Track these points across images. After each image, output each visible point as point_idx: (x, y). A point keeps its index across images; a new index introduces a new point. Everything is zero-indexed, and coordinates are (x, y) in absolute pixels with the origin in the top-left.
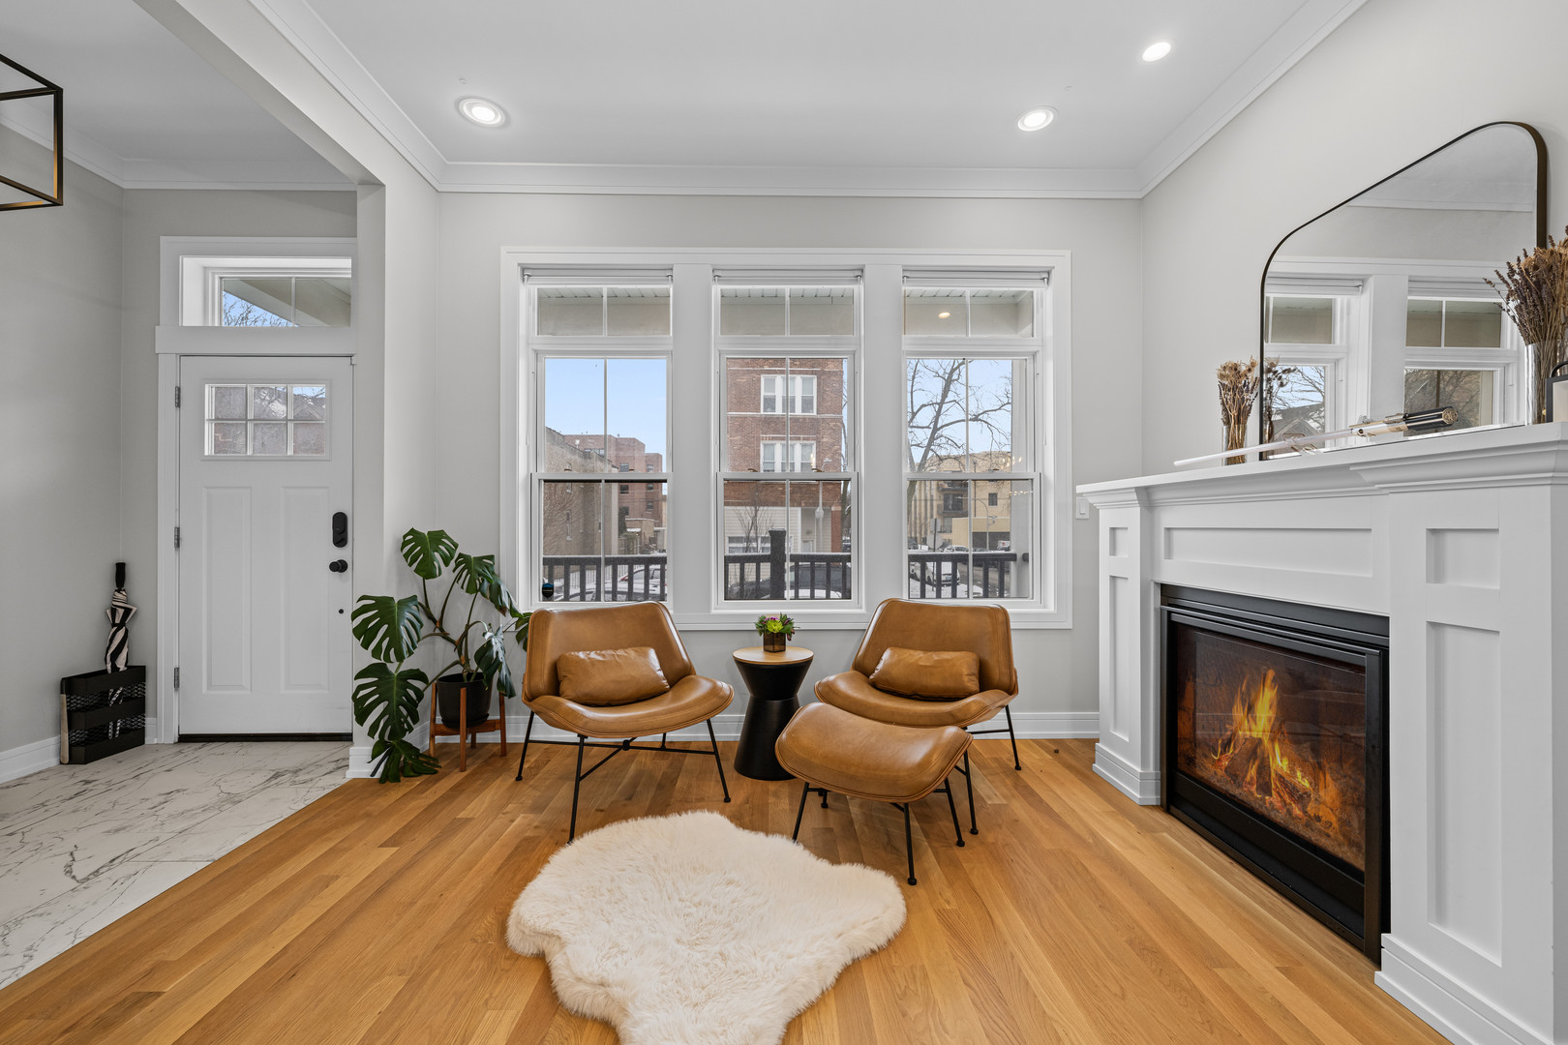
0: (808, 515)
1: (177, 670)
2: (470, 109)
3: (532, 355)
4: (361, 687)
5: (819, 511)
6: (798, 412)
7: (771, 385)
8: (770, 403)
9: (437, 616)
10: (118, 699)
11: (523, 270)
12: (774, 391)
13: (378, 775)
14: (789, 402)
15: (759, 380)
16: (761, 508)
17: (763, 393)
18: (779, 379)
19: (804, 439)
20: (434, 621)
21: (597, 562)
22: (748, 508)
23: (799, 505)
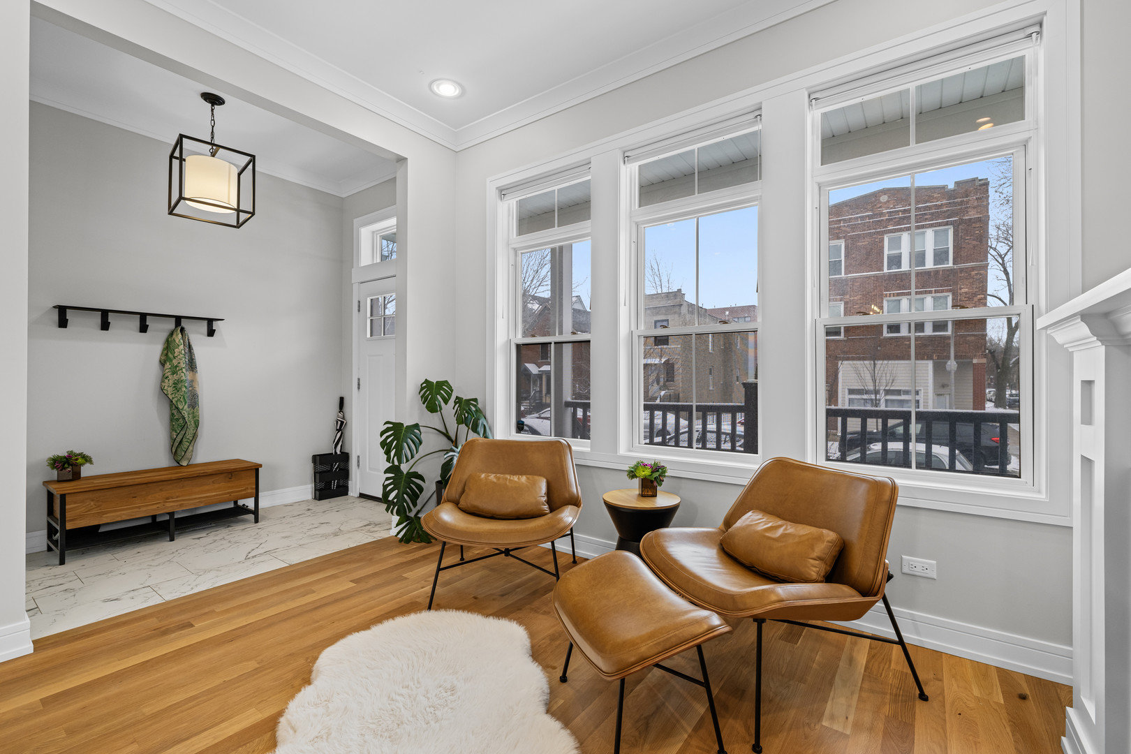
0: (939, 369)
1: (359, 457)
2: (438, 88)
3: (512, 253)
4: (387, 479)
5: (952, 364)
6: (929, 264)
7: (896, 243)
8: (896, 260)
9: (454, 438)
10: (336, 469)
11: (501, 191)
12: (900, 248)
13: (400, 536)
14: (920, 258)
15: (882, 241)
16: (880, 362)
17: (886, 252)
18: (905, 237)
19: (936, 292)
20: (452, 441)
21: (688, 409)
22: (867, 362)
23: (930, 358)
